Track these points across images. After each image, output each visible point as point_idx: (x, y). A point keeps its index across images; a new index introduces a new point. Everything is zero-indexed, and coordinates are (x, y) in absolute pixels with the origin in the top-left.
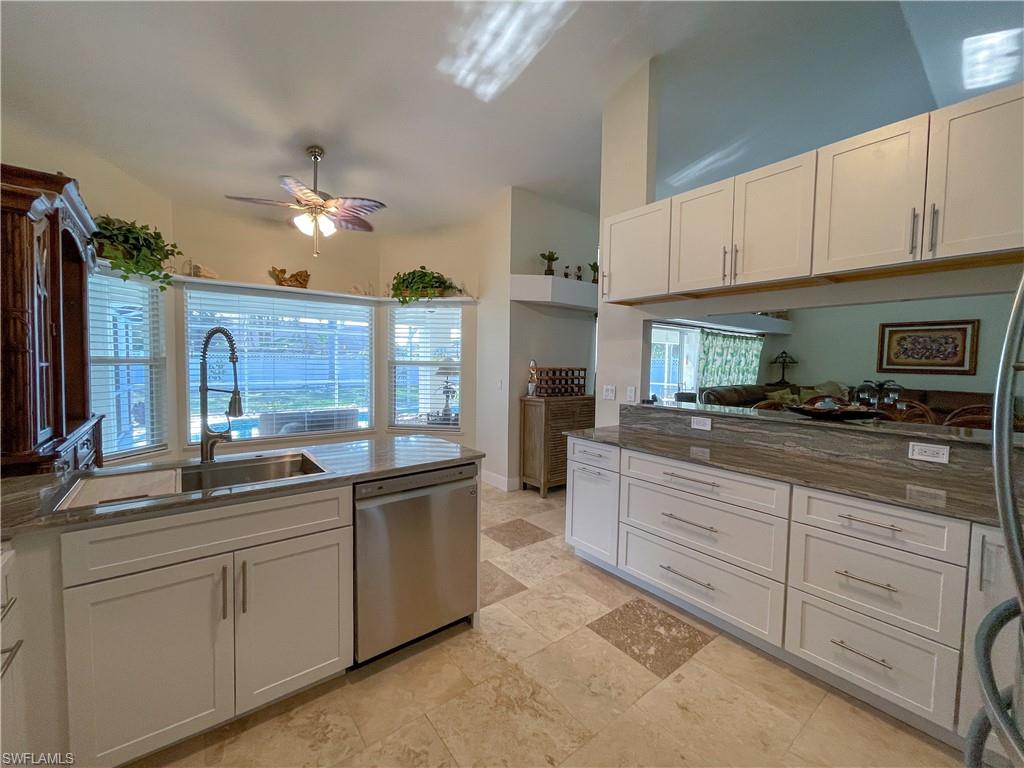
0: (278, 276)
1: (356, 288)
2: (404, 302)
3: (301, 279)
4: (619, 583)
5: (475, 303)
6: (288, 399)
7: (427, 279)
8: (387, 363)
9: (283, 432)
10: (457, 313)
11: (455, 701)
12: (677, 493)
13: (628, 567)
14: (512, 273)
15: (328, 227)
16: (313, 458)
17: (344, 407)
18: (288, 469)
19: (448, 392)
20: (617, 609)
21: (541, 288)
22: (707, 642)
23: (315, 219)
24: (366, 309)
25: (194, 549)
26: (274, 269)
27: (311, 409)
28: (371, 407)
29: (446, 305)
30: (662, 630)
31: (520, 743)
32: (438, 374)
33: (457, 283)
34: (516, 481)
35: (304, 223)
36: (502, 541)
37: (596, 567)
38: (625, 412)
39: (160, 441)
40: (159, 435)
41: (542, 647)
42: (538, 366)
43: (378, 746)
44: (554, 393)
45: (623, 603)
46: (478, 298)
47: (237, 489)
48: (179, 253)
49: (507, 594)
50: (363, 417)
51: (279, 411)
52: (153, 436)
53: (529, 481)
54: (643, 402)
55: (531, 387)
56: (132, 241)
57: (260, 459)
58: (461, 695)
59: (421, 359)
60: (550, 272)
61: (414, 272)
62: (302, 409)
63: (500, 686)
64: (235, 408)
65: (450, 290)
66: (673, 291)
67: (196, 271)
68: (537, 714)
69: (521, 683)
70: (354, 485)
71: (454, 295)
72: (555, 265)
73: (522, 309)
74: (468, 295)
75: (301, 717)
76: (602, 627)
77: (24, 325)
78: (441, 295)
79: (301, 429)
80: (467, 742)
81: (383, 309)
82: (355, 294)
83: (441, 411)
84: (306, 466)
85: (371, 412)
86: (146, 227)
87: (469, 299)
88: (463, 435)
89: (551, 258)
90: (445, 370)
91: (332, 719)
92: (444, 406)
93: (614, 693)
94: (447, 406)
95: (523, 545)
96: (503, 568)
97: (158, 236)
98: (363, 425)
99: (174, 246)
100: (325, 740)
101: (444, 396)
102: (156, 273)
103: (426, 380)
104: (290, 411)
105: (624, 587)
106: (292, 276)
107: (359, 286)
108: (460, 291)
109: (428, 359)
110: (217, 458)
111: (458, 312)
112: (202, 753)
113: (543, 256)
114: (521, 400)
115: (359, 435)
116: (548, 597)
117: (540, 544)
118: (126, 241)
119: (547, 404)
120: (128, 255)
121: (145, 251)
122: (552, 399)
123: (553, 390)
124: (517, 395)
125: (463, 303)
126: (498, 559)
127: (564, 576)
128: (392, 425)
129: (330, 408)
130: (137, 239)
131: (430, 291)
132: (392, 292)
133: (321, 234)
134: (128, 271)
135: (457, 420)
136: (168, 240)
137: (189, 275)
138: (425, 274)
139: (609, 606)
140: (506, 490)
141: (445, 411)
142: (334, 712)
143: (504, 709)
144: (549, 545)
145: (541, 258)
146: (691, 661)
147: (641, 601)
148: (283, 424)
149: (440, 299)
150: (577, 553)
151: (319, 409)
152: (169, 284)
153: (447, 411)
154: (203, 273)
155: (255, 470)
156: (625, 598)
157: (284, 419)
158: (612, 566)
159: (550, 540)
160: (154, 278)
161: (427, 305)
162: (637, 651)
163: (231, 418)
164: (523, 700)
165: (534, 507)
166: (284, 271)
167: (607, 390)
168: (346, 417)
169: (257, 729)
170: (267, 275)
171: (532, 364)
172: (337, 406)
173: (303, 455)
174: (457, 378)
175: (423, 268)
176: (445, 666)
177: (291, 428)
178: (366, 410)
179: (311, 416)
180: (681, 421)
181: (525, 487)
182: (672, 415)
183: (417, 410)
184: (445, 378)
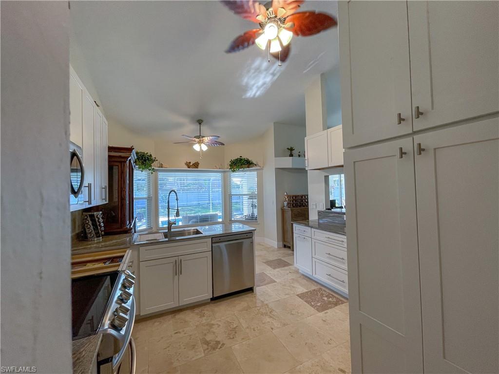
0: (188, 165)
1: (216, 166)
2: (234, 171)
3: (196, 165)
4: (314, 283)
5: (262, 169)
6: (192, 210)
7: (242, 161)
8: (228, 195)
9: (190, 223)
11: (245, 312)
12: (330, 245)
13: (316, 275)
14: (275, 157)
15: (205, 148)
16: (200, 230)
17: (214, 213)
18: (192, 233)
19: (253, 206)
20: (310, 291)
21: (288, 162)
22: (342, 303)
23: (200, 145)
24: (220, 174)
25: (169, 254)
26: (187, 162)
27: (200, 214)
28: (222, 213)
29: (250, 171)
30: (326, 299)
31: (263, 324)
32: (249, 199)
33: (255, 163)
34: (281, 243)
35: (197, 147)
36: (271, 266)
37: (306, 277)
38: (320, 213)
39: (150, 226)
40: (150, 224)
41: (277, 300)
42: (289, 194)
43: (219, 319)
44: (296, 206)
45: (314, 289)
46: (263, 167)
47: (177, 238)
48: (157, 160)
49: (268, 283)
50: (220, 218)
51: (188, 215)
52: (148, 225)
53: (285, 244)
54: (327, 209)
55: (286, 203)
56: (144, 159)
57: (184, 231)
58: (247, 310)
59: (244, 193)
60: (291, 155)
61: (237, 159)
62: (197, 214)
63: (260, 309)
64: (178, 214)
65: (252, 165)
66: (330, 166)
67: (161, 166)
68: (271, 317)
69: (267, 309)
70: (212, 238)
71: (253, 167)
72: (293, 152)
73: (280, 171)
74: (259, 166)
75: (197, 311)
76: (301, 296)
77: (125, 192)
78: (248, 167)
79: (197, 222)
80: (246, 321)
81: (226, 174)
83: (251, 214)
84: (198, 232)
85: (223, 214)
86: (147, 153)
87: (259, 168)
88: (259, 224)
89: (291, 149)
90: (251, 197)
91: (206, 312)
92: (251, 212)
93: (300, 315)
94: (253, 212)
95: (279, 268)
96: (269, 275)
97: (151, 155)
98: (220, 220)
99: (155, 158)
100: (204, 316)
101: (252, 208)
102: (150, 168)
103: (246, 201)
104: (192, 215)
105: (316, 284)
106: (193, 164)
107: (217, 166)
108: (256, 165)
109: (247, 193)
110: (172, 230)
111: (255, 173)
112: (170, 316)
113: (288, 149)
114: (282, 209)
115: (219, 223)
116: (284, 285)
117: (286, 268)
118: (142, 159)
119: (292, 211)
120: (143, 163)
121: (147, 161)
122: (294, 208)
123: (296, 204)
124: (280, 207)
125: (257, 169)
126: (268, 272)
127: (293, 279)
128: (231, 220)
129: (208, 213)
130: (145, 158)
131: (244, 166)
132: (229, 167)
133: (202, 150)
134: (143, 169)
135: (256, 218)
136: (153, 156)
137: (159, 167)
138: (241, 159)
139: (307, 289)
140: (276, 247)
141: (252, 214)
142: (207, 310)
143: (260, 315)
144: (290, 268)
145: (287, 150)
146: (333, 309)
147: (321, 289)
148: (190, 220)
149: (248, 169)
150: (300, 271)
151: (203, 214)
152: (154, 171)
153: (253, 214)
154: (164, 166)
155: (181, 233)
156: (314, 287)
157: (191, 218)
158: (310, 275)
159: (290, 267)
160: (150, 170)
161: (243, 171)
162: (313, 304)
163: (176, 218)
164: (267, 313)
165: (287, 254)
166: (190, 163)
167: (313, 204)
168: (214, 217)
169: (185, 312)
170: (184, 164)
171: (285, 194)
172: (211, 212)
173: (197, 229)
174: (256, 200)
175: (241, 157)
176: (242, 302)
177: (193, 221)
178: (221, 214)
179: (200, 217)
180: (341, 217)
181: (285, 246)
182: (337, 215)
183: (242, 214)
184: (252, 200)
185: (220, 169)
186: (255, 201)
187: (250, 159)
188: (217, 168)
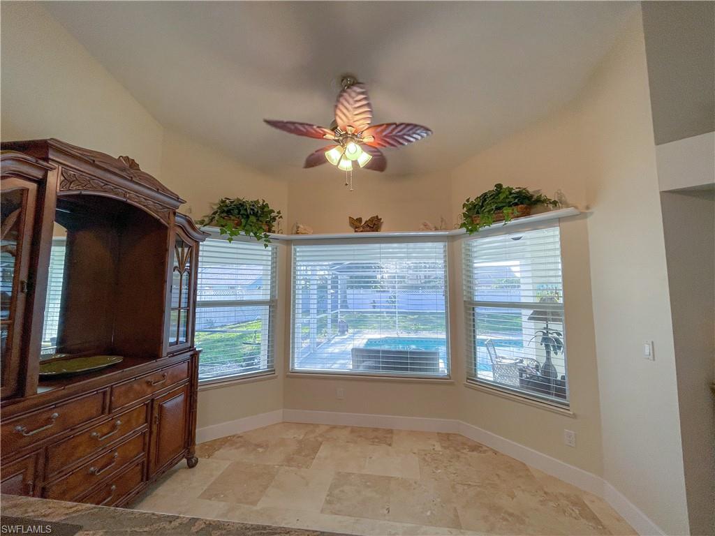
0: (356, 224)
1: (425, 225)
2: (473, 230)
3: (374, 224)
5: (583, 215)
7: (502, 196)
8: (463, 304)
10: (552, 236)
19: (548, 342)
24: (439, 245)
26: (351, 219)
29: (535, 226)
46: (588, 208)
61: (485, 194)
65: (539, 206)
71: (547, 210)
74: (568, 206)
78: (525, 214)
81: (456, 243)
82: (423, 230)
94: (549, 360)
97: (265, 206)
99: (278, 212)
106: (366, 222)
108: (555, 203)
111: (553, 233)
125: (560, 220)
128: (471, 378)
131: (507, 211)
132: (463, 222)
134: (233, 234)
136: (274, 208)
137: (293, 234)
149: (523, 220)
153: (548, 367)
161: (508, 230)
166: (359, 219)
170: (347, 224)
174: (560, 325)
175: (499, 185)
184: (542, 325)
185: (436, 229)
186: (557, 327)
187: (531, 190)
188: (427, 228)
